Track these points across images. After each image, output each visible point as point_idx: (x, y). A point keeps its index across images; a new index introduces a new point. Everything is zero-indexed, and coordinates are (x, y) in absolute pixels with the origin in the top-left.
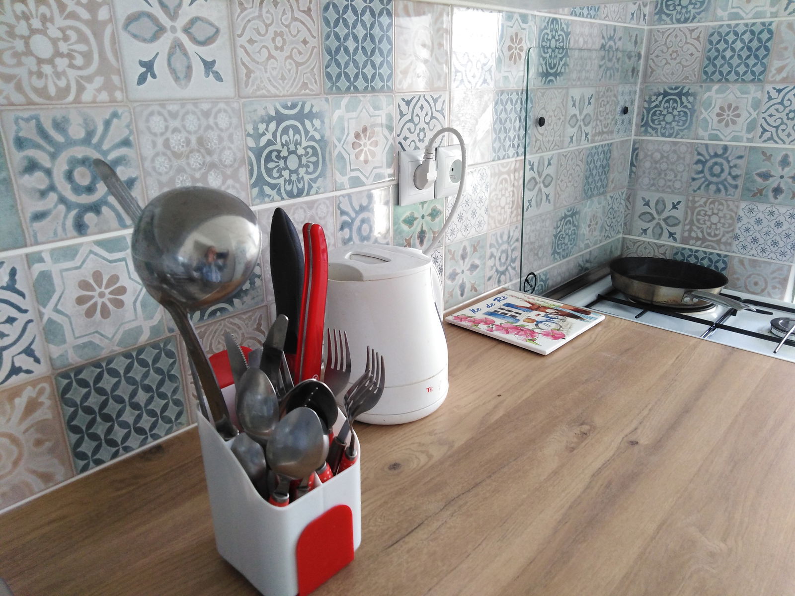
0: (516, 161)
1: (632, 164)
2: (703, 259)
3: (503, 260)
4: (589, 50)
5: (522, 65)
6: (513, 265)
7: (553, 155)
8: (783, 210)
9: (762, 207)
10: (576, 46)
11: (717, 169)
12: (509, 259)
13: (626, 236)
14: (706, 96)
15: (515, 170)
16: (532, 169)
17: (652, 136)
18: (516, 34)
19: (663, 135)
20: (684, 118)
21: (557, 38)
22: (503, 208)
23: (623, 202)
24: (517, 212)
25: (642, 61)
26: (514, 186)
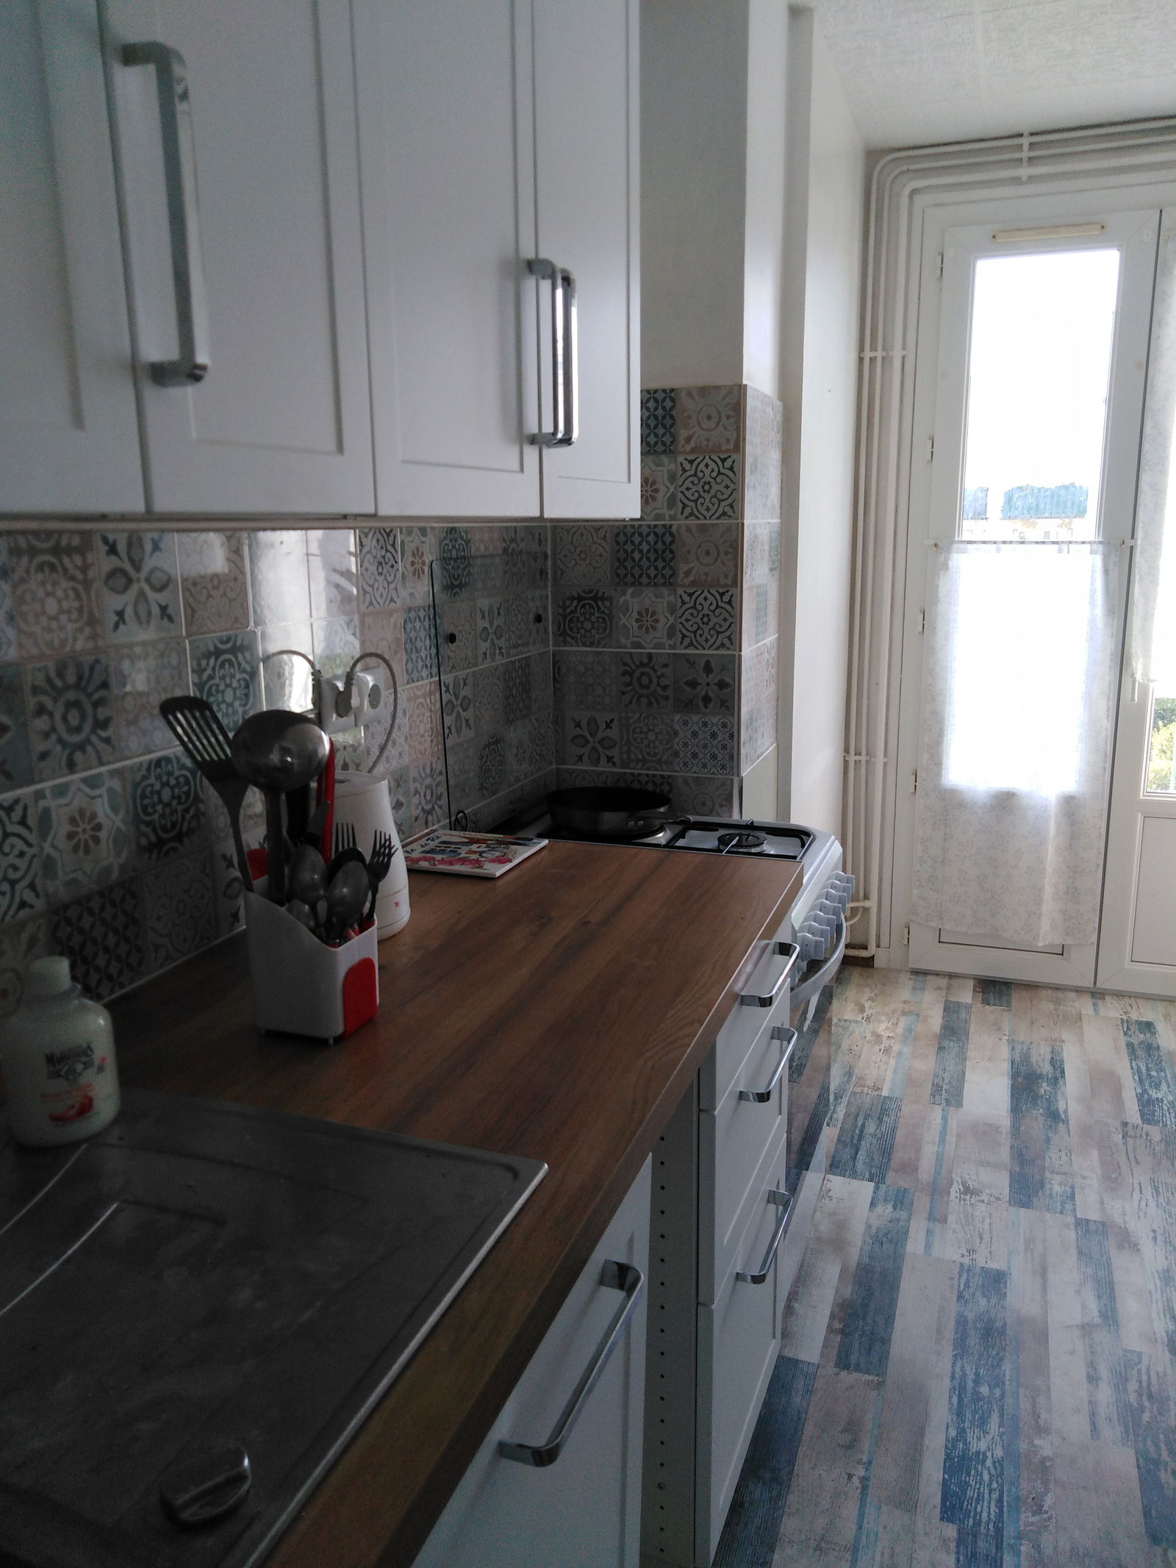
0: (431, 683)
1: (555, 679)
2: (647, 783)
3: (428, 798)
4: (492, 556)
5: (426, 579)
6: (439, 803)
7: (468, 674)
8: (715, 720)
9: (695, 718)
10: (478, 553)
11: (645, 680)
12: (434, 795)
13: (561, 766)
14: (622, 600)
15: (431, 693)
16: (448, 690)
17: (572, 646)
18: (418, 549)
19: (584, 645)
20: (604, 625)
21: (457, 547)
22: (423, 736)
23: (550, 725)
24: (438, 740)
25: (549, 562)
26: (431, 711)
